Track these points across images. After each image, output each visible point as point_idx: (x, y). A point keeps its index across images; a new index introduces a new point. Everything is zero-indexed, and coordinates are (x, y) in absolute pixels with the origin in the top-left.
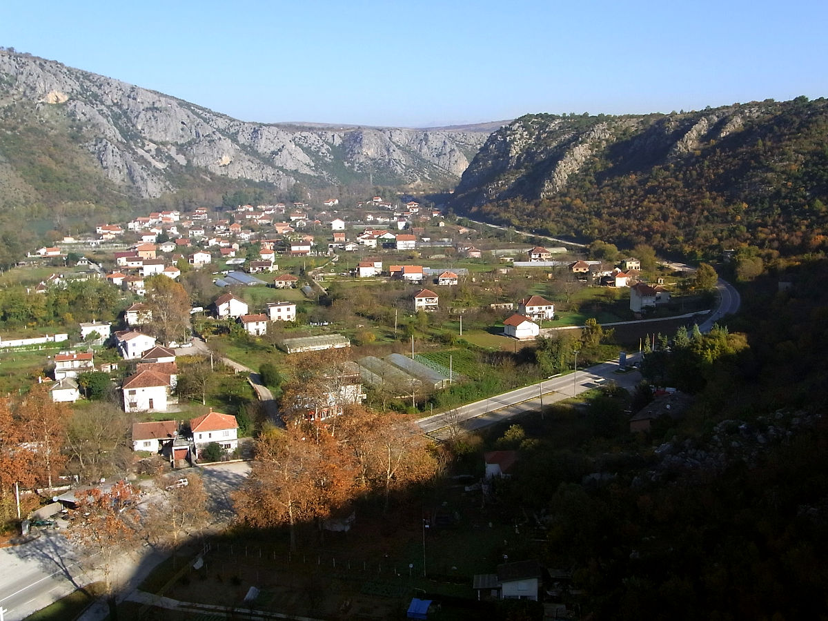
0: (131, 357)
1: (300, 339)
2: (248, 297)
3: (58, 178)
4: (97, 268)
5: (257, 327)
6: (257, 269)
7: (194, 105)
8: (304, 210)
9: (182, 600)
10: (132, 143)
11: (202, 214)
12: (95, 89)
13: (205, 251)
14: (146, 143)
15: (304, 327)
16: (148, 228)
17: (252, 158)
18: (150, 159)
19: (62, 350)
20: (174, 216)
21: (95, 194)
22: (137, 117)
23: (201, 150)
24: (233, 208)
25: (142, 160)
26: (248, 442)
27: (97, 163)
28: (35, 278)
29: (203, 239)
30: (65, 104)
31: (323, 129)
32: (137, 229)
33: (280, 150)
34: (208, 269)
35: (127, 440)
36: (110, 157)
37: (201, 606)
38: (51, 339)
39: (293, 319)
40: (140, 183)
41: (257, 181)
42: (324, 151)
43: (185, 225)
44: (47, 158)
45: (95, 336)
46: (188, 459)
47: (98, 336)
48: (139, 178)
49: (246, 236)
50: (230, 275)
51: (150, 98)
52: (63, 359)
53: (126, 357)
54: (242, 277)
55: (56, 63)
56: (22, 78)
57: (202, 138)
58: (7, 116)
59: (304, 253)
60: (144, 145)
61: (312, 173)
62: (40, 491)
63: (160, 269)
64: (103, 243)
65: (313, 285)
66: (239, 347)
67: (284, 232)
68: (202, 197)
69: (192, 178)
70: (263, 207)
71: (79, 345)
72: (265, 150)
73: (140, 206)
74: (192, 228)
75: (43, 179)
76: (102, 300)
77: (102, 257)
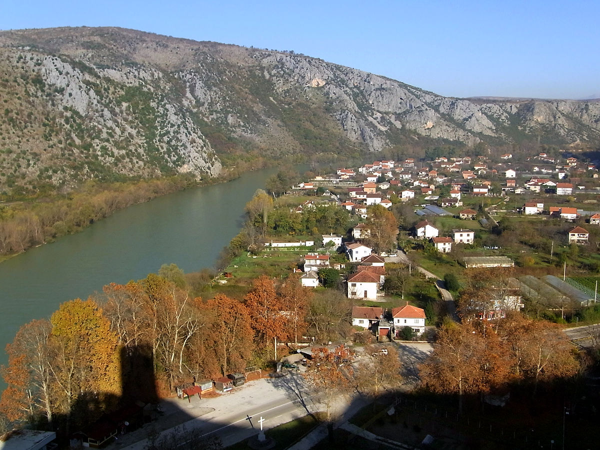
0: (355, 260)
1: (475, 258)
2: (439, 225)
3: (315, 137)
4: (336, 198)
5: (444, 247)
6: (447, 204)
7: (410, 86)
8: (485, 162)
9: (378, 435)
10: (365, 113)
11: (410, 163)
12: (342, 76)
13: (411, 190)
14: (375, 113)
15: (479, 249)
16: (371, 173)
17: (449, 123)
18: (377, 124)
19: (310, 252)
20: (390, 165)
21: (338, 148)
22: (370, 95)
23: (412, 118)
24: (432, 159)
25: (371, 125)
26: (432, 330)
27: (341, 127)
28: (296, 203)
29: (410, 181)
30: (323, 87)
31: (504, 101)
32: (364, 172)
33: (470, 117)
34: (412, 202)
35: (348, 317)
36: (349, 123)
37: (391, 441)
38: (303, 244)
39: (471, 242)
40: (369, 141)
41: (452, 140)
42: (503, 118)
43: (397, 170)
44: (309, 123)
45: (331, 244)
46: (389, 336)
47: (334, 245)
48: (368, 137)
49: (440, 180)
50: (427, 207)
51: (380, 82)
52: (310, 258)
53: (351, 260)
54: (435, 209)
55: (319, 60)
56: (297, 71)
57: (414, 109)
58: (286, 96)
59: (483, 194)
60: (373, 114)
61: (493, 135)
62: (289, 344)
63: (378, 200)
64: (340, 181)
65: (488, 218)
66: (430, 260)
67: (469, 178)
68: (411, 151)
69: (404, 138)
70: (455, 159)
71: (321, 249)
72: (459, 117)
73: (367, 156)
74: (402, 173)
75: (305, 137)
76: (338, 220)
77: (339, 191)
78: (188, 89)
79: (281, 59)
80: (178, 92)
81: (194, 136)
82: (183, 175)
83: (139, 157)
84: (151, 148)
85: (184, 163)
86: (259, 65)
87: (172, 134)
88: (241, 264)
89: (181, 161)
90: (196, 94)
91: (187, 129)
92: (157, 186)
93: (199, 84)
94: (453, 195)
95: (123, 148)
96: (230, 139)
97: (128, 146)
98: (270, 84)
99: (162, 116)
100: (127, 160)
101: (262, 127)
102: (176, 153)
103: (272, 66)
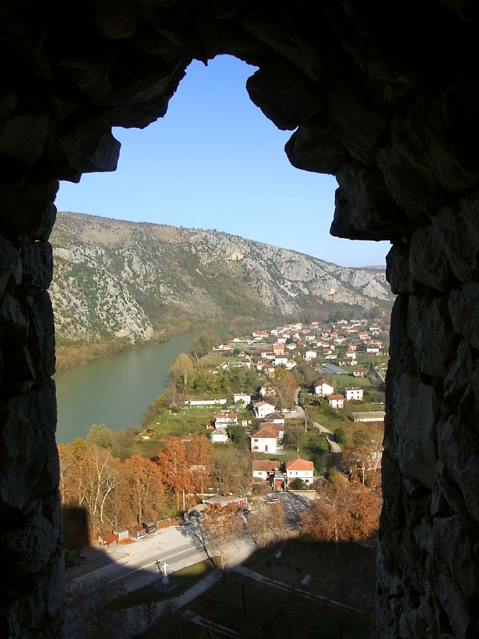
0: (260, 417)
1: (363, 413)
2: (334, 382)
3: (235, 303)
4: (249, 359)
5: (337, 403)
6: (344, 363)
7: (317, 259)
8: (379, 323)
9: (265, 576)
10: (277, 282)
11: (315, 325)
12: (258, 251)
13: (314, 350)
14: (286, 281)
15: (367, 405)
16: (282, 334)
17: (348, 290)
18: (288, 291)
19: (223, 409)
20: (299, 326)
21: (254, 312)
22: (281, 266)
23: (318, 285)
24: (335, 322)
25: (283, 292)
26: (320, 480)
27: (257, 294)
28: (214, 364)
29: (314, 342)
30: (241, 260)
32: (275, 334)
33: (366, 285)
34: (314, 362)
35: (248, 471)
36: (264, 290)
37: (275, 581)
38: (217, 402)
39: (360, 398)
40: (281, 306)
41: (351, 304)
43: (304, 332)
44: (230, 291)
45: (241, 402)
46: (283, 486)
47: (243, 402)
48: (280, 302)
49: (339, 341)
50: (327, 366)
51: (289, 255)
52: (221, 416)
53: (257, 417)
54: (333, 367)
55: (238, 237)
56: (219, 246)
57: (319, 278)
59: (374, 353)
60: (284, 282)
61: (386, 299)
62: (198, 494)
63: (285, 361)
64: (255, 343)
65: (377, 376)
66: (325, 415)
67: (364, 338)
68: (316, 314)
69: (311, 302)
70: (353, 321)
71: (232, 407)
72: (357, 285)
73: (280, 319)
74: (308, 335)
75: (226, 303)
76: (248, 380)
77: (253, 351)
78: (126, 264)
79: (206, 237)
80: (118, 267)
81: (130, 305)
82: (119, 339)
83: (82, 323)
84: (93, 316)
85: (120, 328)
86: (187, 242)
87: (111, 303)
88: (163, 421)
89: (118, 326)
90: (133, 268)
91: (124, 299)
92: (97, 349)
93: (136, 259)
94: (349, 355)
95: (69, 316)
96: (162, 306)
97: (73, 314)
98: (196, 257)
99: (103, 288)
100: (72, 326)
101: (189, 295)
102: (114, 320)
103: (198, 243)
